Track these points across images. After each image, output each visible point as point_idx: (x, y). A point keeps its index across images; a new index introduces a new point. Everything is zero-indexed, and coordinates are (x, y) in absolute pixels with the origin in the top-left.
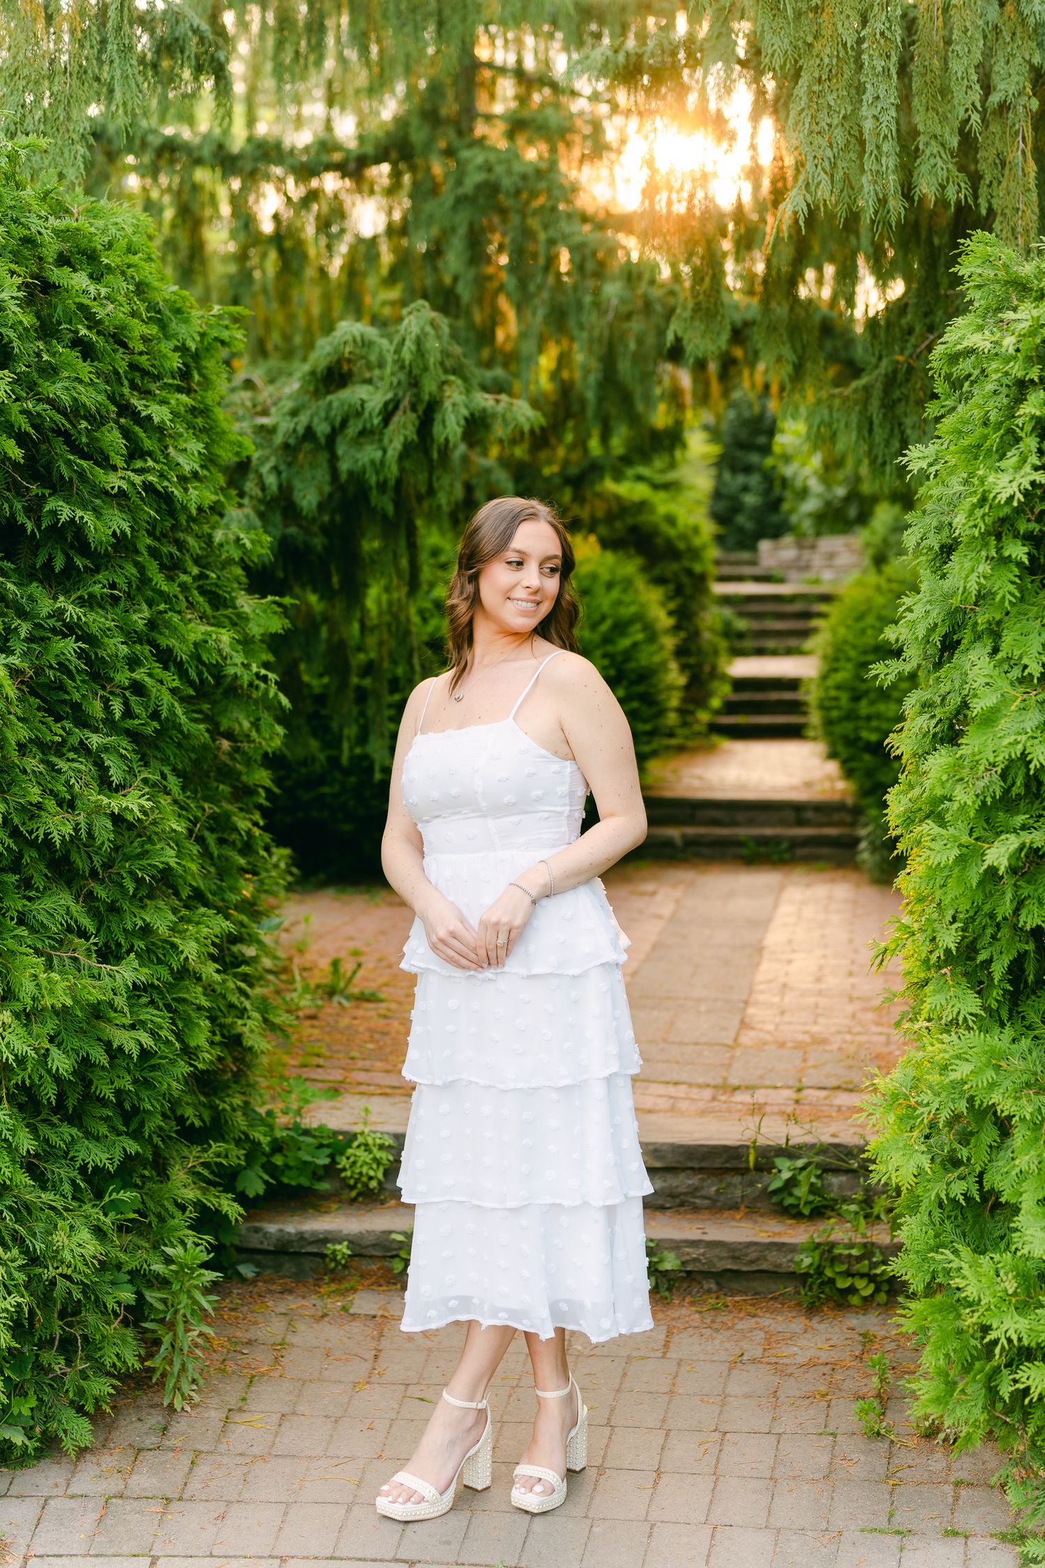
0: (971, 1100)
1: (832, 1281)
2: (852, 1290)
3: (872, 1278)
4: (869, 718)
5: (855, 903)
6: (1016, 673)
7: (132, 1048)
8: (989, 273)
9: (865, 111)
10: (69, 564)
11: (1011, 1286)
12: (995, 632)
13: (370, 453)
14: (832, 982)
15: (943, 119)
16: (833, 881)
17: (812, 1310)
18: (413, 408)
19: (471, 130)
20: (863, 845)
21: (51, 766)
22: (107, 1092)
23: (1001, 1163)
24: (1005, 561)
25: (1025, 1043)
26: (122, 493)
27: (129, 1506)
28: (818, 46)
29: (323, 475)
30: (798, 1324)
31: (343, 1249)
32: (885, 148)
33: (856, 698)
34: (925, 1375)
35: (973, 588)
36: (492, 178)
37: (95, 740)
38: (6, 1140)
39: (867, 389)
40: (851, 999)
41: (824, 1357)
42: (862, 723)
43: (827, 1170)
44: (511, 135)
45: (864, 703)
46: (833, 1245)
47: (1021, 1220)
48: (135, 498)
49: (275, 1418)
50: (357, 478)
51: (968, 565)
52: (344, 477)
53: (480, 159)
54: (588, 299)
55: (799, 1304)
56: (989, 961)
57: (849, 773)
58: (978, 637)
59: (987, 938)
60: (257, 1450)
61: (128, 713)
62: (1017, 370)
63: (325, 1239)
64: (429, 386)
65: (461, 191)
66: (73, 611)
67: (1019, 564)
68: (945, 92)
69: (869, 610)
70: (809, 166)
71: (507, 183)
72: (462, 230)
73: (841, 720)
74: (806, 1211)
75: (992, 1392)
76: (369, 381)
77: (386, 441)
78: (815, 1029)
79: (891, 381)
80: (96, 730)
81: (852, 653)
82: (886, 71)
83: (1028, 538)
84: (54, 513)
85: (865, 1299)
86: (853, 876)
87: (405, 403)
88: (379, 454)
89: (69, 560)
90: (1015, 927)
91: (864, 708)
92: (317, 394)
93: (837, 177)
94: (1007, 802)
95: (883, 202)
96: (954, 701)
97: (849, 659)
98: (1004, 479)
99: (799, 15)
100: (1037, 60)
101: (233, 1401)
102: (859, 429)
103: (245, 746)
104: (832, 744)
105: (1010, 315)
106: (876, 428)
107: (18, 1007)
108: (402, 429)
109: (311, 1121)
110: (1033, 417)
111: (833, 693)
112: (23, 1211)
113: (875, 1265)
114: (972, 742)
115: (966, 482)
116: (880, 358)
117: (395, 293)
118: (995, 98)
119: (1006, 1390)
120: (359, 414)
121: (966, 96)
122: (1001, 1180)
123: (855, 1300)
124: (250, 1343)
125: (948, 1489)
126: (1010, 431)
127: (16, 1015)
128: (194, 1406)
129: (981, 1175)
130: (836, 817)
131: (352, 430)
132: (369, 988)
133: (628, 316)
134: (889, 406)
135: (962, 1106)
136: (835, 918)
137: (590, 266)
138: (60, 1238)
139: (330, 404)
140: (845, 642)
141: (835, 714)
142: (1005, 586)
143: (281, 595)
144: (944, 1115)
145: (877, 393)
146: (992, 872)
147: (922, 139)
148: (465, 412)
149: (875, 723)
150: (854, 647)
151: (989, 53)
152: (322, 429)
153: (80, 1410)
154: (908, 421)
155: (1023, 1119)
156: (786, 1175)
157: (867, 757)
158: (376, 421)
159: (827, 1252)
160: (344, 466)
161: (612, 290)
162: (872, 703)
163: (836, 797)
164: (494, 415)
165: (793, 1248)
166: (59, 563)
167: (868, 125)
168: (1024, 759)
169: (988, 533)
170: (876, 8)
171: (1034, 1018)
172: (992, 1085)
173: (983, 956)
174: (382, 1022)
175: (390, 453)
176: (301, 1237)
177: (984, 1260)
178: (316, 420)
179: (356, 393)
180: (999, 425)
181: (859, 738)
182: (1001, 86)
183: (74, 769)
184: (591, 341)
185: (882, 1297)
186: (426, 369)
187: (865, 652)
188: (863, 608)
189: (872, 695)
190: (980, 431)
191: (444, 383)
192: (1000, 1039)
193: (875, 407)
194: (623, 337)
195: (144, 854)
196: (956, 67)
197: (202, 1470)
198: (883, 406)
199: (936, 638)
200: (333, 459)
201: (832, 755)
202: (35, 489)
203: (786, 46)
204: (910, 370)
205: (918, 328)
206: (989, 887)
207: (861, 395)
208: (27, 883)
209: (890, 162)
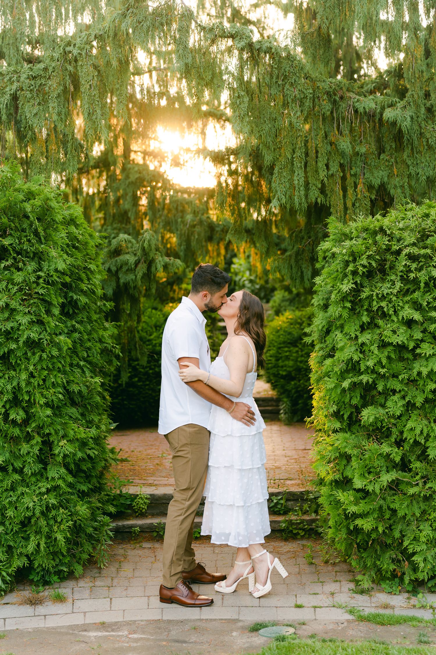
0: (339, 453)
1: (292, 531)
2: (298, 534)
3: (304, 530)
4: (282, 367)
5: (280, 431)
6: (348, 337)
7: (92, 455)
8: (337, 231)
9: (295, 178)
10: (74, 312)
11: (352, 499)
12: (342, 327)
13: (131, 277)
14: (278, 452)
15: (316, 179)
16: (271, 425)
17: (286, 540)
18: (145, 262)
19: (129, 156)
20: (282, 411)
21: (72, 370)
22: (85, 468)
23: (348, 468)
24: (344, 307)
25: (353, 436)
26: (86, 292)
27: (98, 588)
28: (280, 159)
29: (114, 284)
30: (282, 544)
31: (138, 529)
32: (301, 189)
33: (277, 360)
34: (330, 527)
35: (337, 314)
36: (142, 175)
37: (82, 363)
38: (64, 478)
39: (290, 256)
40: (286, 457)
41: (292, 550)
42: (279, 368)
43: (287, 500)
44: (144, 158)
45: (280, 361)
46: (291, 520)
47: (354, 480)
48: (89, 292)
49: (132, 570)
50: (126, 285)
51: (335, 309)
52: (121, 284)
53: (136, 169)
54: (179, 220)
55: (282, 539)
56: (343, 414)
57: (274, 387)
58: (337, 328)
59: (343, 408)
60: (130, 576)
61: (88, 356)
62: (346, 258)
63: (131, 526)
64: (152, 255)
65: (130, 180)
66: (77, 326)
67: (349, 308)
68: (317, 171)
69: (281, 329)
70: (279, 193)
71: (147, 178)
72: (130, 194)
73: (272, 368)
74: (282, 512)
75: (348, 529)
76: (128, 253)
77: (136, 272)
78: (276, 465)
79: (297, 254)
80: (81, 360)
81: (276, 344)
82: (301, 166)
83: (350, 301)
84: (72, 297)
85: (302, 536)
86: (279, 423)
87: (143, 260)
88: (134, 277)
89: (74, 311)
90: (351, 405)
91: (280, 363)
92: (110, 257)
93: (287, 197)
94: (347, 371)
95: (300, 204)
96: (331, 346)
97: (274, 346)
98: (344, 286)
99: (275, 149)
100: (342, 162)
101: (117, 567)
102: (288, 269)
103: (104, 370)
104: (269, 377)
105: (343, 243)
106: (293, 269)
107: (68, 439)
108: (141, 269)
109: (124, 491)
110: (352, 271)
111: (269, 358)
112: (68, 501)
113: (305, 525)
114: (337, 355)
115: (333, 287)
116: (294, 247)
117: (101, 215)
118: (330, 172)
119: (352, 528)
120: (127, 264)
121: (322, 174)
122: (348, 473)
123: (299, 537)
124: (115, 555)
125: (334, 573)
126: (345, 274)
127: (68, 441)
128: (107, 567)
129: (342, 473)
130: (270, 403)
131: (124, 269)
132: (124, 458)
133: (194, 226)
134: (297, 261)
135: (338, 454)
136: (275, 435)
137: (180, 208)
138: (78, 508)
139: (117, 261)
140: (273, 340)
141: (270, 365)
142: (345, 314)
143: (117, 322)
144: (333, 457)
145: (293, 257)
146: (344, 388)
147: (310, 185)
148: (162, 263)
149: (285, 368)
150: (276, 342)
151: (328, 159)
152: (114, 269)
153: (79, 563)
154: (303, 266)
155: (354, 455)
156: (275, 501)
157: (282, 380)
158: (133, 266)
159: (290, 523)
160: (122, 281)
161: (189, 217)
162: (283, 361)
163: (270, 396)
164: (169, 264)
165: (279, 522)
166: (71, 312)
167: (296, 182)
168: (351, 359)
169: (340, 301)
170: (297, 149)
171: (355, 431)
172: (346, 447)
173: (341, 413)
174: (132, 467)
175: (138, 277)
176: (124, 526)
177: (345, 493)
178: (111, 266)
179: (126, 257)
180: (342, 272)
181: (279, 374)
182: (332, 169)
183: (77, 371)
184: (181, 235)
185: (307, 536)
186: (151, 250)
187: (280, 344)
188: (279, 328)
189: (283, 359)
190: (336, 273)
191: (156, 254)
192: (347, 435)
193: (293, 260)
194: (193, 233)
195: (90, 399)
196: (320, 164)
197: (115, 581)
198: (295, 261)
199: (325, 329)
200: (118, 279)
201: (268, 382)
202: (65, 290)
203: (271, 158)
204: (304, 250)
205: (306, 237)
206: (343, 394)
207: (288, 258)
208: (66, 404)
209: (303, 193)
